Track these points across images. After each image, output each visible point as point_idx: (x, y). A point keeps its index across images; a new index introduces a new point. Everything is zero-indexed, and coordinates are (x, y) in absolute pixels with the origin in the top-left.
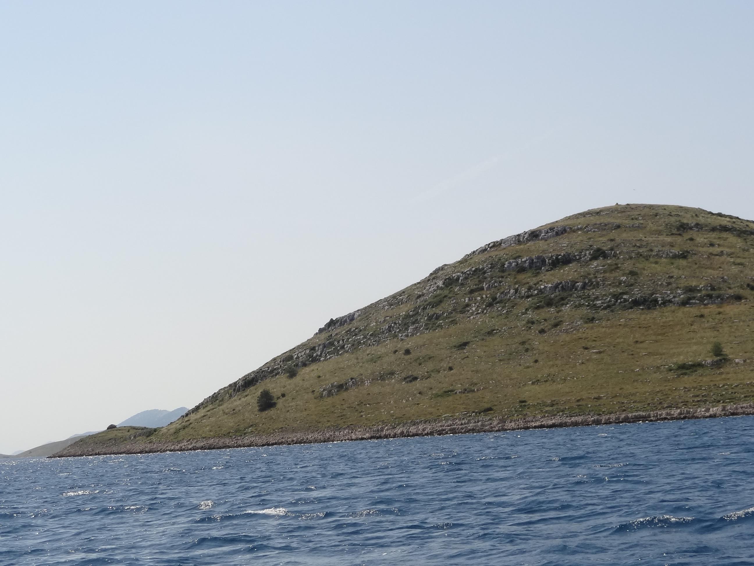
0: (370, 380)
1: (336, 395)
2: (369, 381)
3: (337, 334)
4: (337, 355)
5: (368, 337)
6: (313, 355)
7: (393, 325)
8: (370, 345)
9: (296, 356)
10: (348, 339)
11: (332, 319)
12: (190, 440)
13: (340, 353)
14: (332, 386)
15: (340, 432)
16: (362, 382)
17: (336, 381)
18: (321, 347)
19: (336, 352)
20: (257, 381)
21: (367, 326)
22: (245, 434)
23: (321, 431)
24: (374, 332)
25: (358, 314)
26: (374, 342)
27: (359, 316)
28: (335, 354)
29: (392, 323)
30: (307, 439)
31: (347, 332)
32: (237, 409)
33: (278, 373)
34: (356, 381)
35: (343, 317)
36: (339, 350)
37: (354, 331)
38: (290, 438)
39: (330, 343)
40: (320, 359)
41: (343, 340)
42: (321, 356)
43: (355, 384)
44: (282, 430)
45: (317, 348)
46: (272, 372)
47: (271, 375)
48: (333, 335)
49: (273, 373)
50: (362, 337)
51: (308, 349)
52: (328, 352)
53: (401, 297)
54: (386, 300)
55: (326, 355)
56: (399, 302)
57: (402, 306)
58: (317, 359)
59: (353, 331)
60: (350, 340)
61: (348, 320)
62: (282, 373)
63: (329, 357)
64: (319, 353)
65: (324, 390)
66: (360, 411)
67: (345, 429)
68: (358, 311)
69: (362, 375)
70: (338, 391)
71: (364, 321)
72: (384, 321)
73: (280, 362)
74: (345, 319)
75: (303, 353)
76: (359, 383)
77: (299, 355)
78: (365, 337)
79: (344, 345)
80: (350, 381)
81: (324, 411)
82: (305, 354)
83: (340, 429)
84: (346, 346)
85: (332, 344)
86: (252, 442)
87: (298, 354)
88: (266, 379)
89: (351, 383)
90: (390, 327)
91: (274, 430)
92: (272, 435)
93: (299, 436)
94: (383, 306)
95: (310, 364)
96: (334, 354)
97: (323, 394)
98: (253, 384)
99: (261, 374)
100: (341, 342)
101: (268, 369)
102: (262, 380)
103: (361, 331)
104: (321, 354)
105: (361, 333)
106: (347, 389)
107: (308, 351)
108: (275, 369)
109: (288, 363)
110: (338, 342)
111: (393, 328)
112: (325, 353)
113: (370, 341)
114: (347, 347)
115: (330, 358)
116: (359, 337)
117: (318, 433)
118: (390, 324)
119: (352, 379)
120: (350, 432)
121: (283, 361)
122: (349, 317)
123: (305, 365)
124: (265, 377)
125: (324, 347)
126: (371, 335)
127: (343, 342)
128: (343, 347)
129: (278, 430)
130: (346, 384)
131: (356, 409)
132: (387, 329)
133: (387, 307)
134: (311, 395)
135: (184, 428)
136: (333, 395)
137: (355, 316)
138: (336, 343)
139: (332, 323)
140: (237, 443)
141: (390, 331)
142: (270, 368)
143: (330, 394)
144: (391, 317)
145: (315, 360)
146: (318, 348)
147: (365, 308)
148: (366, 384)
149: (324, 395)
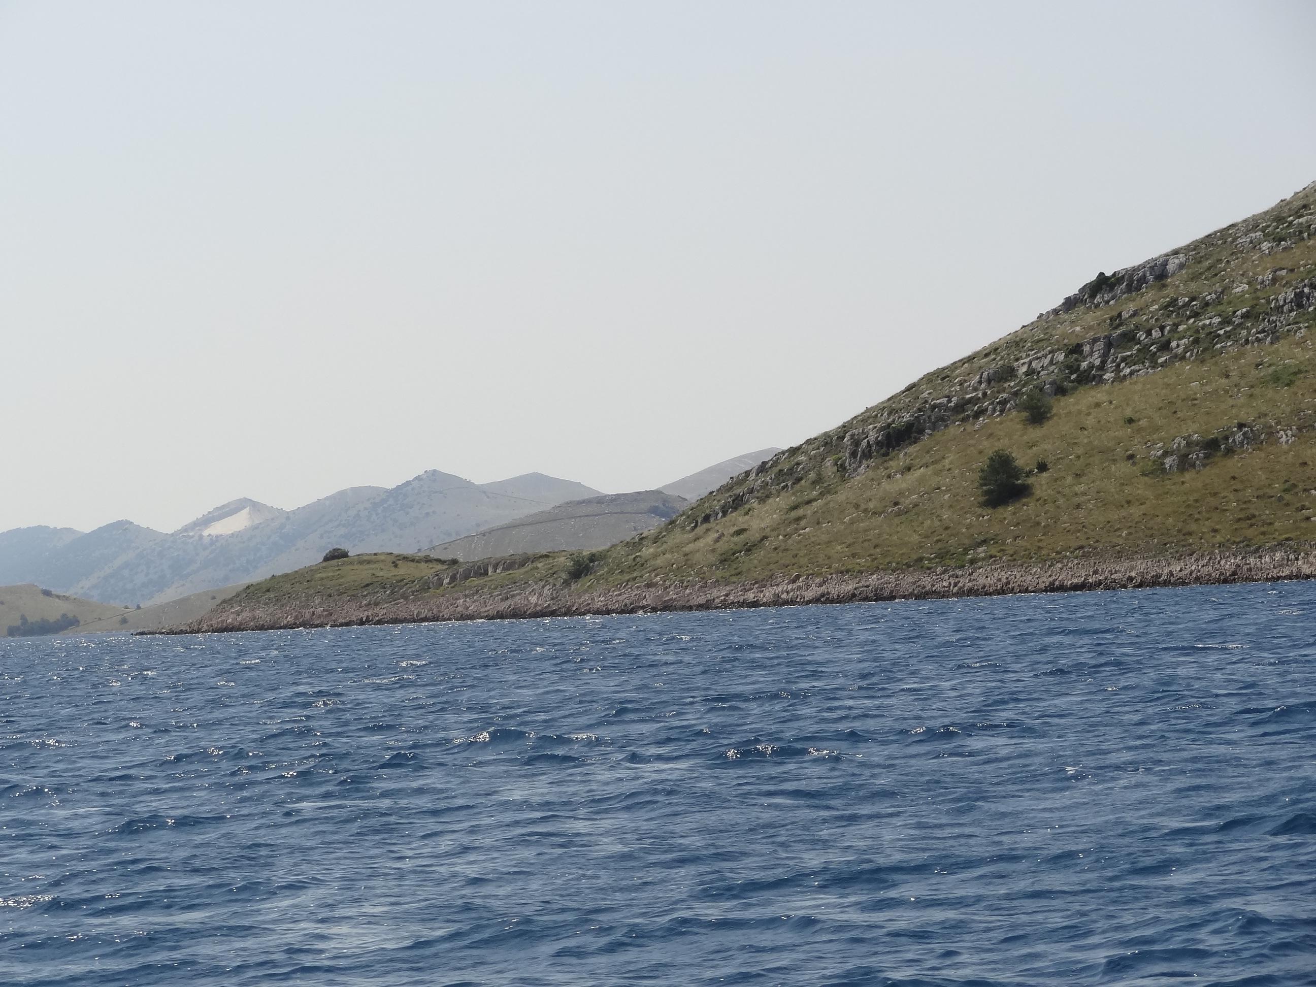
0: (1291, 430)
1: (1204, 466)
2: (1289, 433)
3: (1135, 314)
4: (1153, 367)
5: (1237, 321)
6: (1079, 366)
7: (1306, 290)
8: (1247, 342)
9: (1024, 369)
10: (1176, 325)
11: (1102, 274)
12: (798, 577)
13: (1160, 360)
14: (1188, 444)
15: (1260, 557)
16: (1271, 433)
17: (1195, 430)
18: (1100, 345)
19: (1147, 356)
20: (921, 432)
21: (1222, 292)
22: (972, 562)
23: (1203, 556)
24: (1253, 307)
25: (1177, 261)
26: (1259, 333)
27: (1181, 266)
28: (1147, 365)
29: (1305, 286)
30: (1171, 574)
31: (1166, 307)
32: (906, 502)
33: (981, 412)
34: (1252, 430)
35: (1135, 270)
36: (1155, 353)
37: (1186, 305)
38: (1116, 572)
39: (1124, 335)
40: (1101, 376)
41: (1162, 328)
42: (1102, 367)
43: (1252, 439)
44: (1084, 552)
45: (1086, 349)
46: (961, 407)
47: (961, 416)
48: (1125, 315)
49: (964, 411)
50: (1216, 320)
51: (1059, 349)
52: (1124, 359)
53: (1301, 220)
54: (1252, 224)
55: (1118, 366)
56: (1301, 232)
57: (1311, 243)
58: (1094, 376)
59: (1184, 306)
60: (1181, 328)
61: (1151, 278)
62: (994, 410)
63: (1128, 370)
64: (1097, 362)
65: (1166, 454)
66: (1299, 505)
67: (1273, 550)
68: (1176, 252)
69: (1266, 415)
70: (1207, 457)
71: (1206, 279)
72: (1274, 280)
73: (980, 382)
74: (1141, 273)
75: (1046, 361)
76: (1263, 437)
77: (1034, 364)
78: (1226, 321)
79: (1169, 342)
80: (1237, 433)
81: (1189, 506)
82: (1051, 363)
83: (1257, 551)
84: (1174, 344)
85: (1129, 338)
86: (1008, 583)
87: (1030, 362)
88: (946, 426)
89: (1239, 437)
90: (1299, 295)
91: (1058, 553)
92: (1060, 565)
93: (1140, 567)
94: (1251, 242)
95: (1075, 389)
96: (1143, 363)
97: (1163, 464)
98: (909, 437)
99: (929, 413)
100: (1156, 334)
101: (950, 401)
102: (934, 427)
103: (1207, 304)
104: (1103, 363)
105: (1211, 311)
106: (1230, 452)
107: (1061, 357)
108: (970, 401)
109: (1006, 385)
110: (1149, 333)
111: (1308, 299)
112: (1113, 361)
113: (1244, 333)
114: (1178, 346)
115: (1131, 373)
116: (1207, 322)
117: (1197, 560)
118: (1297, 288)
119: (1241, 426)
120: (1292, 557)
121: (989, 381)
122: (1152, 268)
123: (1060, 391)
124: (943, 420)
125: (1109, 345)
126: (1245, 316)
127: (1163, 335)
128: (1165, 346)
129: (1072, 552)
130: (1227, 438)
131: (1285, 502)
132: (1291, 302)
133: (1265, 246)
134: (1125, 468)
135: (749, 550)
136: (1193, 466)
137: (1171, 267)
138: (1142, 336)
139: (1103, 284)
140: (955, 585)
141: (1300, 306)
142: (954, 399)
143: (1185, 463)
144: (1292, 270)
145: (1087, 378)
146: (1092, 349)
147: (1195, 246)
148: (1284, 439)
149: (1167, 466)
